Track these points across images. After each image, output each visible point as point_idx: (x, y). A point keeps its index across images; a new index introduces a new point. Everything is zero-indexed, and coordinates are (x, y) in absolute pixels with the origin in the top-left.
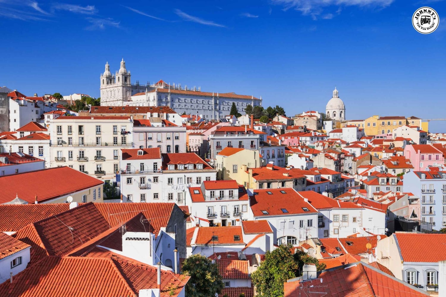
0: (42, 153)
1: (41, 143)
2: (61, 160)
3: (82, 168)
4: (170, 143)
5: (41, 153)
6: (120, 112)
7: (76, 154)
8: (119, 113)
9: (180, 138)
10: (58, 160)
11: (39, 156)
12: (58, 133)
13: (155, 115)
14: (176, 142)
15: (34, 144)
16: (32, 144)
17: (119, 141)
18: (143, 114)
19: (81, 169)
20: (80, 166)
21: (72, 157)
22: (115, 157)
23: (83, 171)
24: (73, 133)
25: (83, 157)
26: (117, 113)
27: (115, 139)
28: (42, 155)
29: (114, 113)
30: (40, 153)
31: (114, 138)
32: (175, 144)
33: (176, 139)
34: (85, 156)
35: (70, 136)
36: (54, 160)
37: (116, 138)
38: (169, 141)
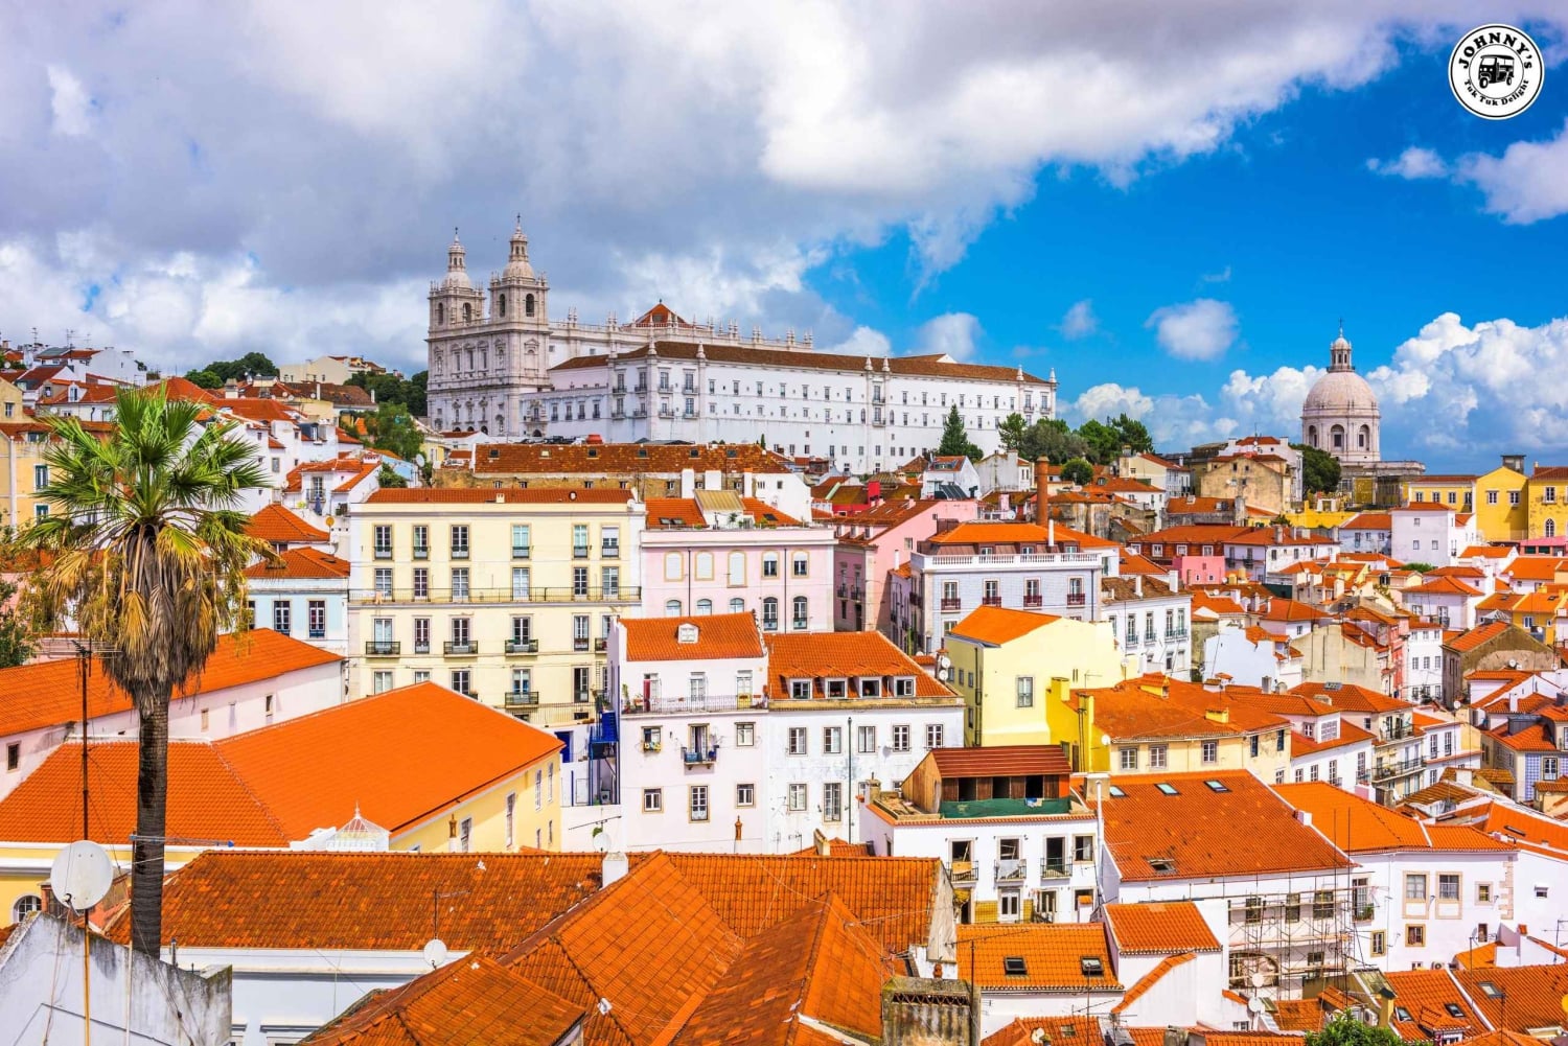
0: (321, 626)
1: (316, 592)
2: (385, 653)
3: (461, 680)
4: (772, 587)
5: (317, 629)
6: (582, 470)
7: (441, 633)
8: (576, 471)
9: (810, 568)
10: (376, 652)
11: (311, 635)
12: (379, 554)
13: (714, 479)
14: (798, 587)
15: (295, 592)
16: (286, 592)
17: (595, 580)
18: (665, 476)
19: (456, 687)
20: (456, 676)
21: (426, 642)
22: (577, 641)
23: (466, 693)
24: (433, 554)
25: (465, 642)
26: (571, 471)
27: (581, 576)
28: (323, 635)
29: (560, 471)
30: (314, 626)
31: (577, 572)
32: (793, 593)
33: (796, 572)
34: (473, 637)
35: (421, 565)
36: (363, 651)
37: (584, 571)
38: (770, 581)
